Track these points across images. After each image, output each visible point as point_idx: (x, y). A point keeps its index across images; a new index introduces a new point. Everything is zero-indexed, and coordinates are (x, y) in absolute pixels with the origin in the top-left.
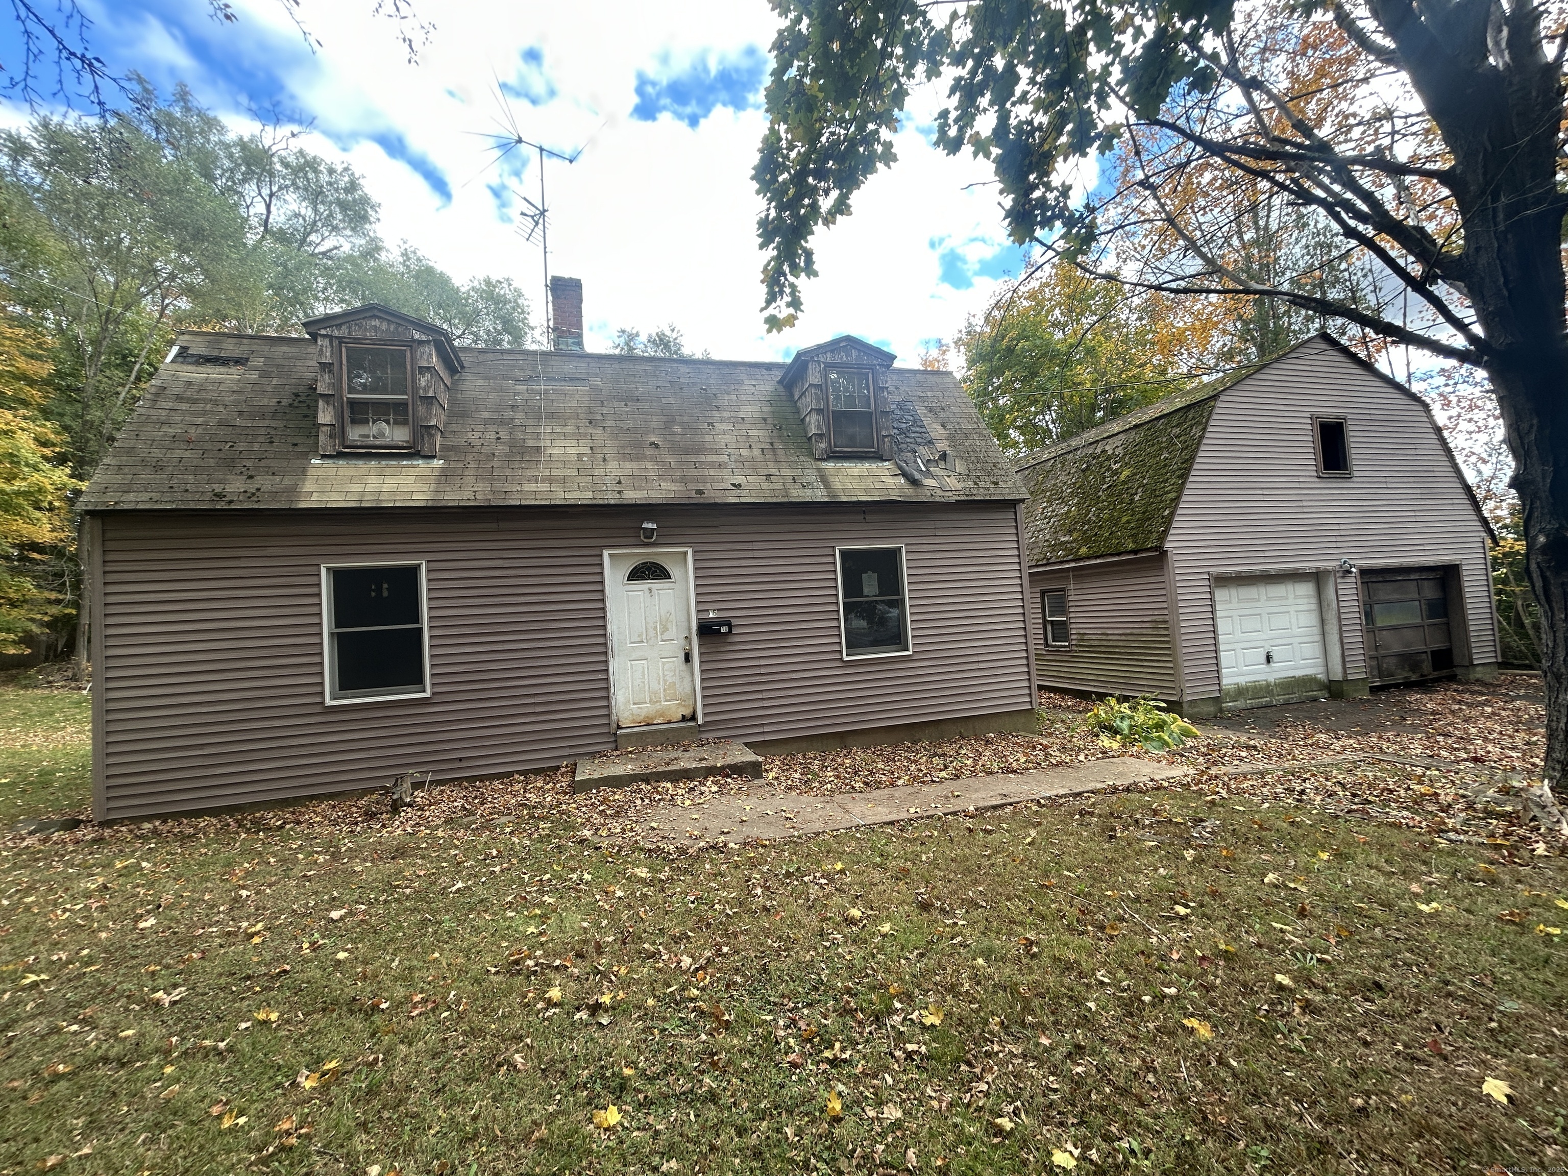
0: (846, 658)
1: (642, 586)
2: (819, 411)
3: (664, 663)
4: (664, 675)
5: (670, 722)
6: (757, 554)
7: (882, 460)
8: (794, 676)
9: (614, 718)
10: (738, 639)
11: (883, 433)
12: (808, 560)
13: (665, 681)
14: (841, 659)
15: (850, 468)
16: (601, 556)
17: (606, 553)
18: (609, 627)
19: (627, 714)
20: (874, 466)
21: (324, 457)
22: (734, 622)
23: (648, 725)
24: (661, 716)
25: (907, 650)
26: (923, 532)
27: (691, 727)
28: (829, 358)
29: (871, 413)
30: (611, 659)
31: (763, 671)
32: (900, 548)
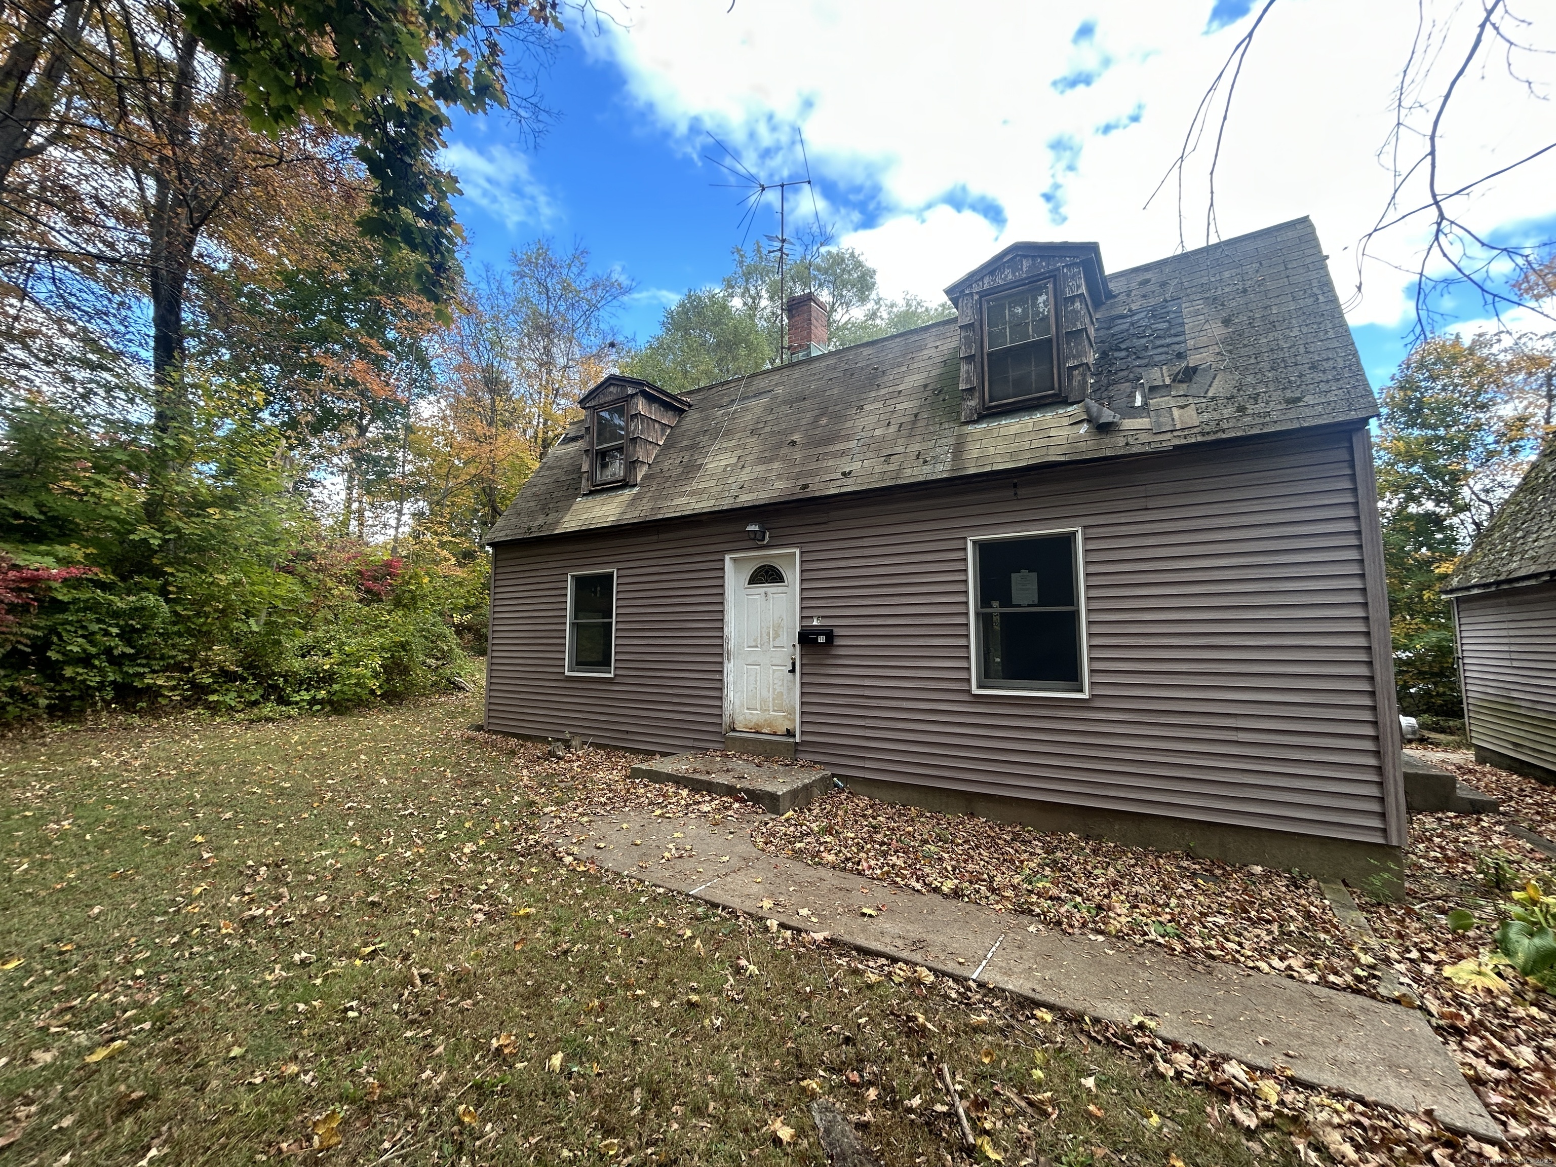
0: (975, 691)
1: (761, 589)
2: (969, 359)
3: (774, 671)
4: (774, 684)
5: (775, 734)
6: (867, 552)
7: (1066, 402)
8: (905, 704)
9: (726, 719)
10: (842, 652)
11: (1070, 364)
12: (929, 557)
13: (774, 690)
14: (969, 691)
15: (1007, 426)
16: (723, 560)
17: (727, 557)
18: (726, 630)
19: (741, 718)
20: (1049, 415)
21: (584, 495)
22: (837, 632)
23: (757, 732)
24: (769, 725)
25: (1081, 690)
26: (1123, 505)
27: (788, 744)
28: (987, 283)
29: (1050, 341)
30: (726, 661)
31: (867, 693)
32: (1074, 534)
